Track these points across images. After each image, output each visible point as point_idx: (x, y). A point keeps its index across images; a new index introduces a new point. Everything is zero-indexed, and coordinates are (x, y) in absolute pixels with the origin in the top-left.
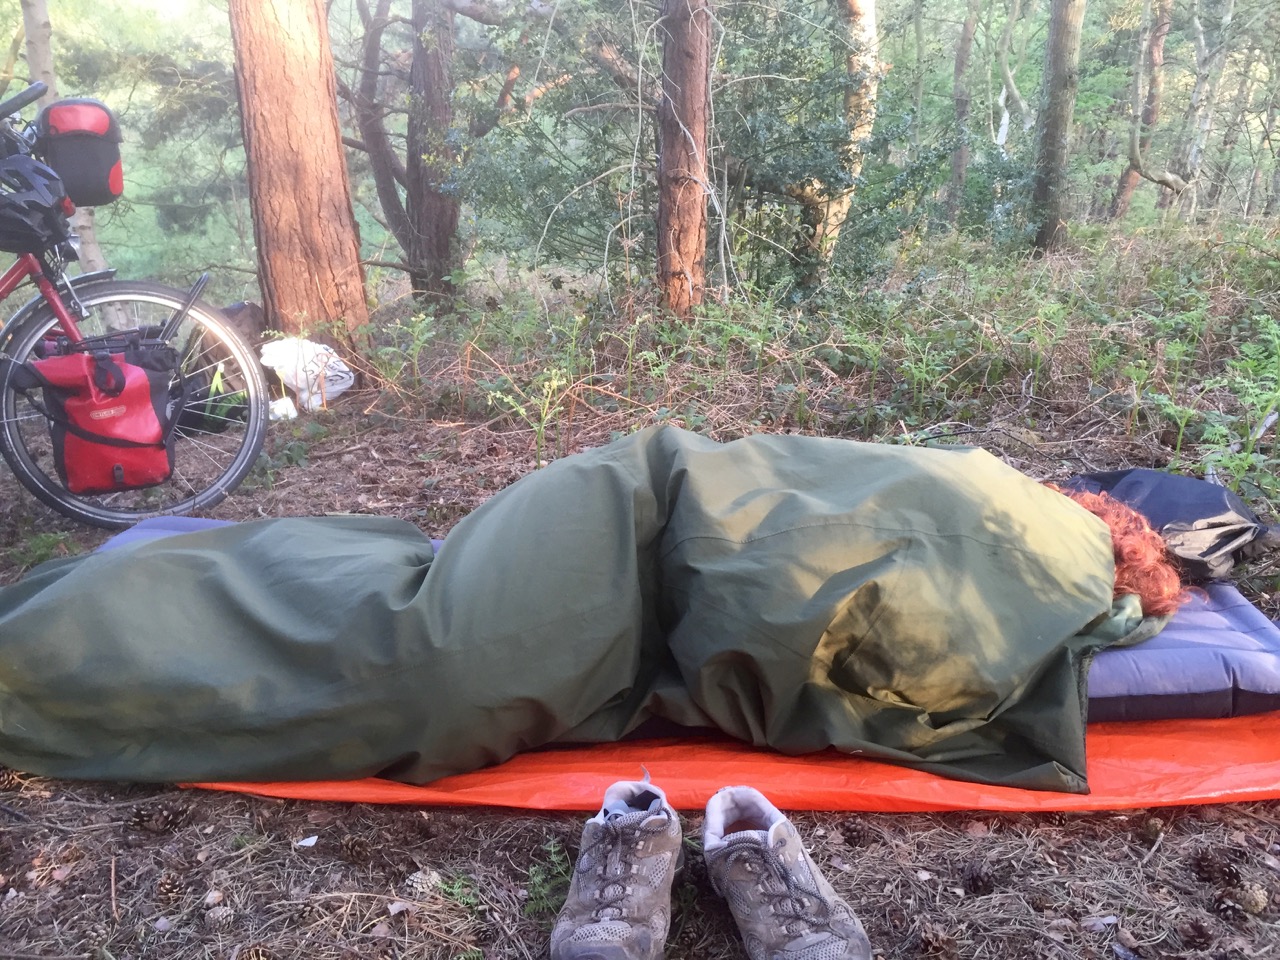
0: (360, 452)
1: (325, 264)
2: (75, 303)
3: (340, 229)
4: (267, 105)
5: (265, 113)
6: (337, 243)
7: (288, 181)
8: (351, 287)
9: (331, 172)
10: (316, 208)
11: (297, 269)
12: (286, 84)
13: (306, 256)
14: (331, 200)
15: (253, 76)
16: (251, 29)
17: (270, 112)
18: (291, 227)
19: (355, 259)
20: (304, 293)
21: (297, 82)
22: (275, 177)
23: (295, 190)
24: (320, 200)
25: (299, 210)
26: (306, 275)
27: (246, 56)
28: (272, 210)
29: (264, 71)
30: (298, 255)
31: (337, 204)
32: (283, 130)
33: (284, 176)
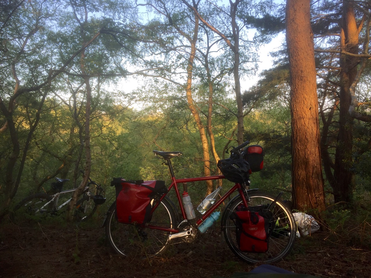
0: (323, 253)
1: (313, 191)
2: (248, 197)
3: (318, 181)
4: (299, 146)
5: (299, 148)
6: (317, 185)
7: (303, 166)
8: (320, 198)
9: (317, 164)
10: (311, 175)
11: (304, 192)
12: (306, 140)
13: (307, 188)
14: (316, 172)
15: (297, 139)
16: (297, 126)
17: (300, 148)
18: (303, 179)
19: (322, 190)
20: (305, 199)
21: (309, 140)
22: (300, 165)
23: (305, 169)
24: (313, 172)
25: (306, 175)
26: (306, 194)
27: (295, 133)
28: (298, 175)
29: (300, 137)
30: (304, 187)
31: (318, 174)
32: (304, 152)
33: (303, 165)
